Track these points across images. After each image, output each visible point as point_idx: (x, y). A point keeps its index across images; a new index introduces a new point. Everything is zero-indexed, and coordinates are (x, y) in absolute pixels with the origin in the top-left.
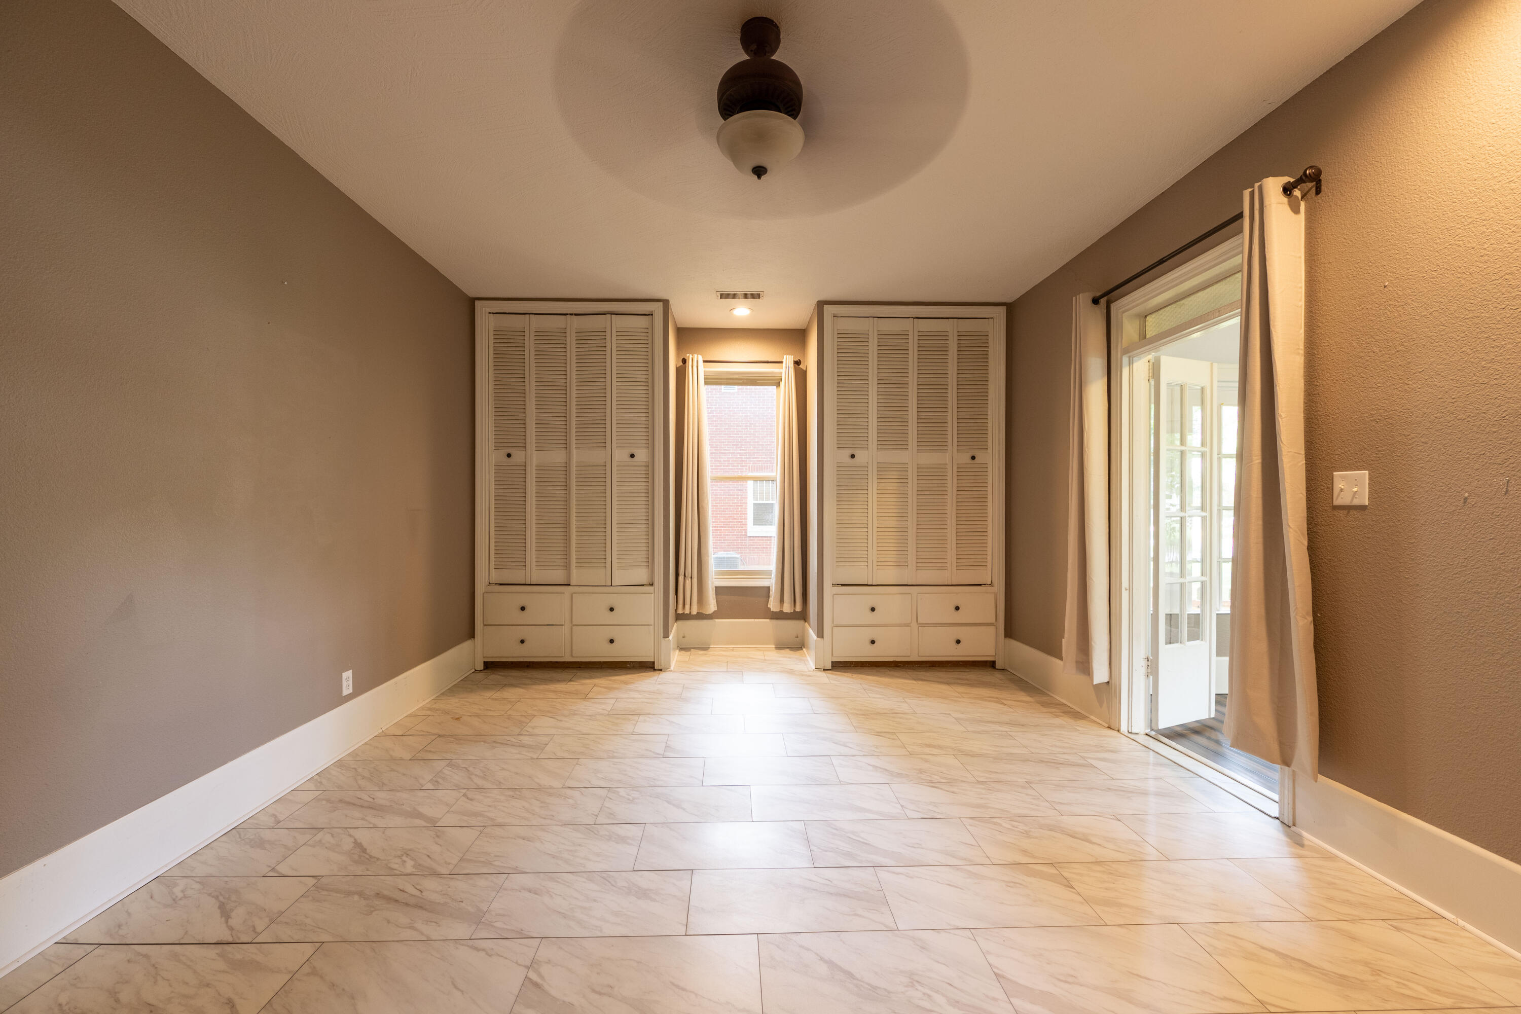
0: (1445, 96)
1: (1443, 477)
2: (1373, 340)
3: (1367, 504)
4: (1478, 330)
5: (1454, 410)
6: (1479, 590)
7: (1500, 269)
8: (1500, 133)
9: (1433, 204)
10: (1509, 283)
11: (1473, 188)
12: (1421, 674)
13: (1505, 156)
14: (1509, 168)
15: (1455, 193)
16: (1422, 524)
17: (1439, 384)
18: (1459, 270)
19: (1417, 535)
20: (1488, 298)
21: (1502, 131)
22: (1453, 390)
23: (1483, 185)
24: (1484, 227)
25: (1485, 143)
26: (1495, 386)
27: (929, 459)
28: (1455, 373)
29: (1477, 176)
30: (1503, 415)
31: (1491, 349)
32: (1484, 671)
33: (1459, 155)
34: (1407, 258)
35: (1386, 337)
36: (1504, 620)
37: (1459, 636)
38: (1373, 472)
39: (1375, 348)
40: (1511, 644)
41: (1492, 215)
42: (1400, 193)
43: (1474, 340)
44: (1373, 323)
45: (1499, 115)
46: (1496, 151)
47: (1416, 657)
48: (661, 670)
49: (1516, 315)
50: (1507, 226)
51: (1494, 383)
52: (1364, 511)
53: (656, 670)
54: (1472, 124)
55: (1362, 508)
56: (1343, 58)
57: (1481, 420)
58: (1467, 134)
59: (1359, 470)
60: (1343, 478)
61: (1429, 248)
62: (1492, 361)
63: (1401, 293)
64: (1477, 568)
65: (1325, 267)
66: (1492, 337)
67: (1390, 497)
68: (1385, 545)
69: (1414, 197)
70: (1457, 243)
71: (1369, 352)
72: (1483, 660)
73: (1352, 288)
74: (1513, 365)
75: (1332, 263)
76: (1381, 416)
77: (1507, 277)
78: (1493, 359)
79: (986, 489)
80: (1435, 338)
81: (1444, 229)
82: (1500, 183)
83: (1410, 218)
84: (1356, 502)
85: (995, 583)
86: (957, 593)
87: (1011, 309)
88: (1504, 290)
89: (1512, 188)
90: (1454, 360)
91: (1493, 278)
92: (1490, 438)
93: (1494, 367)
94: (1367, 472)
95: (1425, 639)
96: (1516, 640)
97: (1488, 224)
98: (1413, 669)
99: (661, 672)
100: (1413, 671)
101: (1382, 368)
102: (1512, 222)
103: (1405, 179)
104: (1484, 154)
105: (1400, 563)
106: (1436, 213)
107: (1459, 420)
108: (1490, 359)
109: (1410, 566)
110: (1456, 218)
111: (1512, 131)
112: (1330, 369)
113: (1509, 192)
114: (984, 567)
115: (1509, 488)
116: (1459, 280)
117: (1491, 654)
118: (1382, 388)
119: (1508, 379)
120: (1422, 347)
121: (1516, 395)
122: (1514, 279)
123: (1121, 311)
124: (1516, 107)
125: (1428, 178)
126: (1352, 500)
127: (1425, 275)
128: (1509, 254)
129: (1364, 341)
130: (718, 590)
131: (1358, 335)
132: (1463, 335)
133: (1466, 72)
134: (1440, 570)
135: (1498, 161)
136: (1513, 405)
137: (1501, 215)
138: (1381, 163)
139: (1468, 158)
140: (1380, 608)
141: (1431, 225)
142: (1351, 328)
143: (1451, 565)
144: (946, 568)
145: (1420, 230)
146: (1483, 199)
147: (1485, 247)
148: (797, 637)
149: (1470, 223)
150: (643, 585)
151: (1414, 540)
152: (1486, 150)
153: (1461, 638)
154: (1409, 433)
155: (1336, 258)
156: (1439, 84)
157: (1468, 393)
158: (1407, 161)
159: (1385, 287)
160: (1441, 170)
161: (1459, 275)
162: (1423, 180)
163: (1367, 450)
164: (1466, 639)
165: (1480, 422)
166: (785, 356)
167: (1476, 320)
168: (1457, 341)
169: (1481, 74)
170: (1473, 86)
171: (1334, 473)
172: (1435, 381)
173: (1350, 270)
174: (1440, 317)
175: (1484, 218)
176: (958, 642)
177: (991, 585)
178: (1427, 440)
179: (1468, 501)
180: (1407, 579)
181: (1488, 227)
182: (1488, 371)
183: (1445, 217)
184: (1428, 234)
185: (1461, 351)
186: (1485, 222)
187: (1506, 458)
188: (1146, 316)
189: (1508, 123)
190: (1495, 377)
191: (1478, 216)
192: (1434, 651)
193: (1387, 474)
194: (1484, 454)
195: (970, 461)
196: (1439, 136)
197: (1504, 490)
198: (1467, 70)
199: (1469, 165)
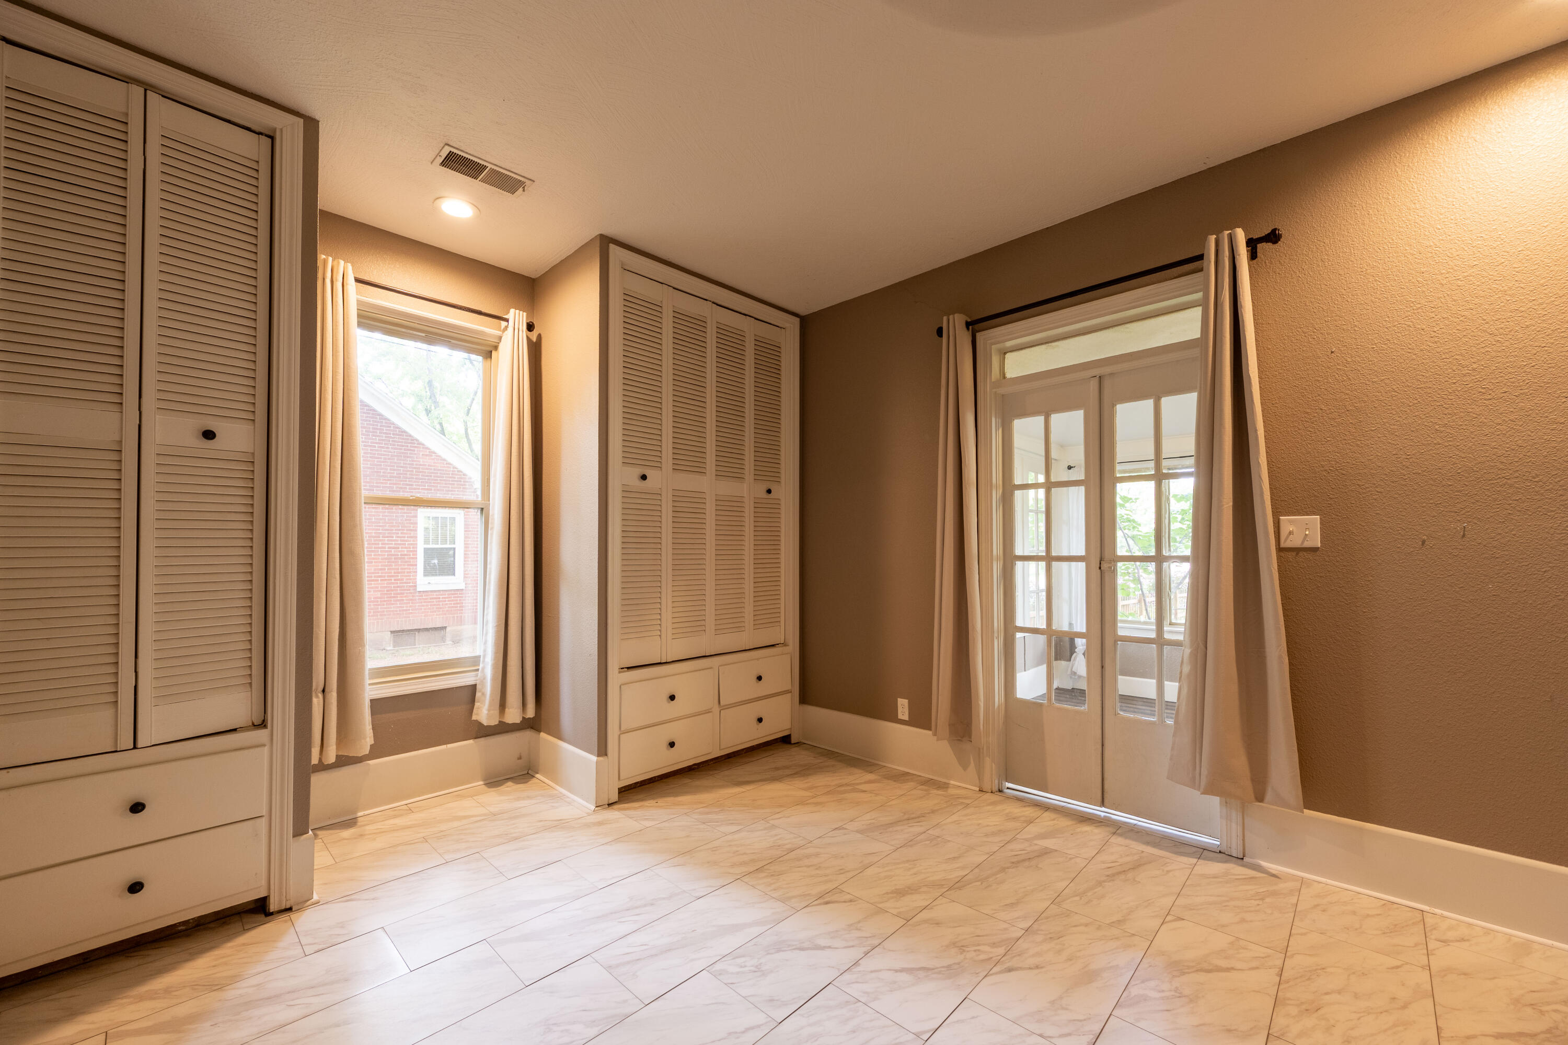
0: (1390, 197)
1: (1400, 523)
2: (1320, 398)
3: (1319, 546)
4: (1430, 399)
5: (1410, 465)
6: (1440, 619)
7: (1451, 350)
8: (1445, 238)
9: (1380, 287)
10: (1459, 363)
11: (1421, 280)
12: (1382, 696)
13: (1452, 258)
14: (1456, 268)
15: (1402, 280)
16: (1379, 564)
17: (1393, 442)
18: (1410, 347)
19: (1374, 573)
20: (1440, 373)
21: (1448, 237)
22: (1407, 448)
23: (1430, 278)
24: (1433, 313)
25: (1432, 244)
26: (1449, 447)
27: (727, 488)
28: (1408, 434)
29: (1425, 270)
30: (1459, 471)
31: (1444, 416)
32: (1447, 688)
33: (1406, 250)
34: (1355, 330)
35: (1334, 397)
36: (1466, 643)
37: (1421, 660)
38: (1324, 517)
39: (1323, 406)
40: (1472, 663)
41: (1440, 304)
42: (1346, 272)
43: (1426, 407)
44: (1320, 384)
45: (1445, 223)
46: (1442, 252)
47: (1376, 681)
48: (290, 909)
49: (1466, 389)
50: (1455, 315)
51: (1448, 444)
52: (1316, 552)
53: (272, 914)
54: (1418, 226)
55: (1314, 550)
56: (1280, 142)
57: (1436, 475)
58: (1414, 233)
59: (1308, 515)
60: (1291, 522)
61: (1378, 324)
62: (1445, 425)
63: (1349, 360)
64: (1437, 601)
65: (1263, 327)
66: (1444, 406)
67: (1345, 540)
68: (1339, 583)
69: (1361, 278)
70: (1407, 323)
71: (1316, 409)
72: (1446, 679)
73: (1295, 350)
74: (1466, 430)
75: (1272, 325)
76: (1333, 467)
77: (1457, 357)
78: (1447, 424)
79: (778, 529)
80: (1387, 402)
81: (1393, 310)
82: (1447, 279)
83: (1357, 295)
84: (1307, 544)
85: (791, 642)
86: (758, 659)
87: (806, 322)
88: (1454, 368)
89: (1459, 285)
90: (1407, 422)
91: (1444, 357)
92: (1446, 490)
93: (1447, 431)
94: (1318, 517)
95: (1386, 665)
96: (1477, 659)
97: (1437, 312)
98: (1374, 693)
99: (293, 916)
100: (1374, 695)
101: (1331, 425)
102: (1460, 313)
103: (1351, 261)
104: (1432, 253)
105: (1357, 599)
106: (1385, 295)
107: (1414, 474)
108: (1443, 424)
109: (1367, 601)
110: (1405, 301)
111: (1458, 239)
112: (1271, 422)
113: (1456, 288)
114: (777, 624)
115: (1466, 533)
116: (1409, 355)
117: (1453, 673)
118: (1332, 442)
119: (1461, 442)
120: (1374, 408)
121: (1470, 455)
122: (1464, 360)
123: (989, 341)
124: (1461, 219)
125: (1375, 264)
126: (1303, 542)
127: (1374, 346)
128: (1458, 339)
129: (1310, 399)
130: (377, 705)
131: (1304, 393)
132: (1416, 402)
133: (1410, 181)
134: (1399, 603)
135: (1445, 261)
136: (1467, 463)
137: (1449, 305)
138: (1324, 243)
139: (1415, 253)
140: (1336, 640)
141: (1379, 304)
142: (1295, 386)
143: (1410, 599)
144: (743, 629)
145: (1368, 308)
146: (1431, 290)
147: (1435, 330)
148: (520, 758)
149: (1419, 308)
150: (235, 730)
151: (1371, 578)
152: (1433, 249)
153: (1423, 661)
154: (1364, 483)
155: (1276, 321)
156: (1383, 186)
157: (1423, 451)
158: (1352, 246)
159: (1332, 352)
160: (1388, 259)
161: (1409, 351)
162: (1370, 265)
163: (1318, 497)
164: (1427, 662)
165: (1436, 477)
166: (512, 311)
167: (1428, 390)
168: (1410, 406)
169: (1425, 186)
170: (1418, 195)
171: (1281, 517)
172: (1389, 439)
173: (1292, 333)
174: (1392, 384)
175: (1433, 306)
176: (760, 720)
177: (785, 644)
178: (1383, 490)
179: (1426, 543)
180: (1365, 612)
181: (1436, 314)
182: (1442, 434)
183: (1394, 300)
184: (1376, 312)
185: (1414, 415)
186: (1434, 310)
187: (1463, 507)
188: (1005, 353)
189: (1453, 231)
190: (1449, 440)
191: (1426, 304)
192: (1395, 675)
193: (1341, 519)
194: (1440, 503)
195: (765, 495)
196: (1385, 230)
197: (1462, 534)
198: (1412, 180)
199: (1416, 260)
